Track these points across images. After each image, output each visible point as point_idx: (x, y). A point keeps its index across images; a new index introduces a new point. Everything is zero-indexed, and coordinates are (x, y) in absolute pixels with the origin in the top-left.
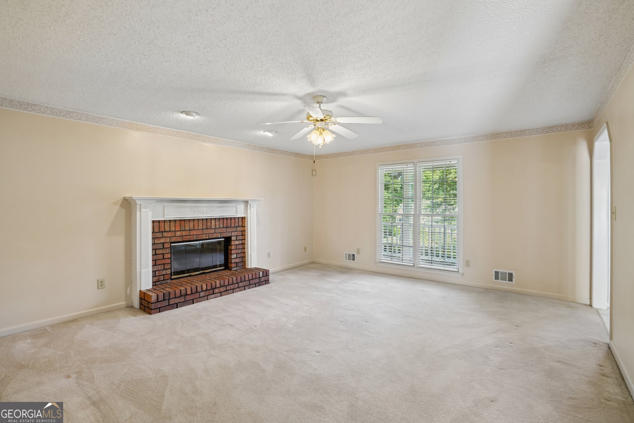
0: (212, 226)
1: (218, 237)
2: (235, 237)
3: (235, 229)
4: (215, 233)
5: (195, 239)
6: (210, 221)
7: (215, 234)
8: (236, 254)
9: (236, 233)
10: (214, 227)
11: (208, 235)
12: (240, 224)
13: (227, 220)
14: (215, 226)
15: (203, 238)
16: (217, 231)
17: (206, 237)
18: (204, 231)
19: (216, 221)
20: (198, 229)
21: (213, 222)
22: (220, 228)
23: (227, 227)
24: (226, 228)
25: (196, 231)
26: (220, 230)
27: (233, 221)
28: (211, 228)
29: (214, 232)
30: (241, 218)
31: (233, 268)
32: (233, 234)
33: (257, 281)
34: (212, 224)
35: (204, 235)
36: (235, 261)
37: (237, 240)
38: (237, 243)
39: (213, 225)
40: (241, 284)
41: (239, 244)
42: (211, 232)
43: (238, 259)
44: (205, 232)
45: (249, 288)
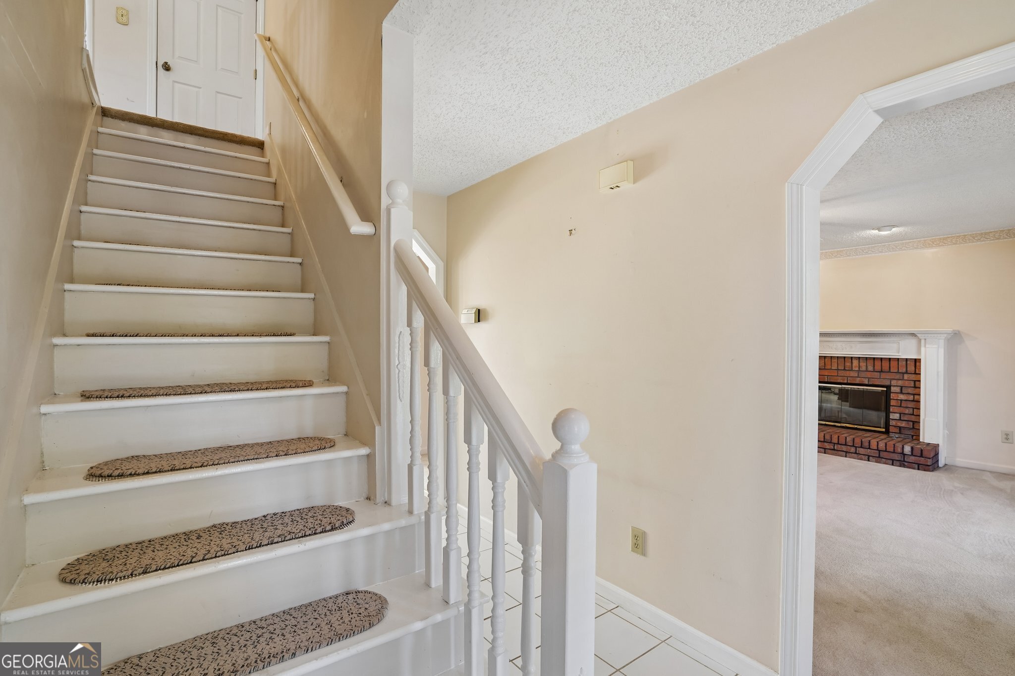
0: (853, 367)
1: (864, 383)
2: (899, 388)
3: (898, 376)
4: (858, 377)
5: (826, 381)
6: (850, 360)
7: (859, 379)
8: (900, 414)
9: (900, 383)
10: (857, 369)
11: (846, 378)
12: (911, 368)
13: (882, 362)
14: (859, 368)
15: (839, 381)
16: (862, 374)
17: (844, 380)
18: (839, 372)
19: (861, 361)
20: (831, 369)
21: (855, 363)
22: (867, 371)
23: (881, 371)
24: (879, 373)
25: (828, 371)
26: (869, 375)
27: (893, 363)
28: (852, 370)
29: (857, 375)
30: (914, 361)
31: (890, 433)
32: (894, 383)
33: (896, 457)
34: (854, 365)
35: (840, 378)
36: (896, 424)
37: (901, 393)
38: (902, 397)
39: (856, 367)
40: (861, 451)
41: (906, 400)
42: (851, 375)
43: (904, 422)
44: (841, 373)
45: (876, 462)
